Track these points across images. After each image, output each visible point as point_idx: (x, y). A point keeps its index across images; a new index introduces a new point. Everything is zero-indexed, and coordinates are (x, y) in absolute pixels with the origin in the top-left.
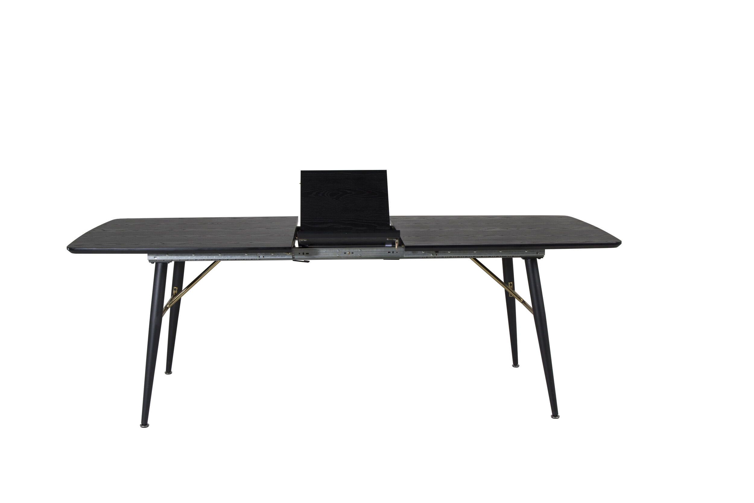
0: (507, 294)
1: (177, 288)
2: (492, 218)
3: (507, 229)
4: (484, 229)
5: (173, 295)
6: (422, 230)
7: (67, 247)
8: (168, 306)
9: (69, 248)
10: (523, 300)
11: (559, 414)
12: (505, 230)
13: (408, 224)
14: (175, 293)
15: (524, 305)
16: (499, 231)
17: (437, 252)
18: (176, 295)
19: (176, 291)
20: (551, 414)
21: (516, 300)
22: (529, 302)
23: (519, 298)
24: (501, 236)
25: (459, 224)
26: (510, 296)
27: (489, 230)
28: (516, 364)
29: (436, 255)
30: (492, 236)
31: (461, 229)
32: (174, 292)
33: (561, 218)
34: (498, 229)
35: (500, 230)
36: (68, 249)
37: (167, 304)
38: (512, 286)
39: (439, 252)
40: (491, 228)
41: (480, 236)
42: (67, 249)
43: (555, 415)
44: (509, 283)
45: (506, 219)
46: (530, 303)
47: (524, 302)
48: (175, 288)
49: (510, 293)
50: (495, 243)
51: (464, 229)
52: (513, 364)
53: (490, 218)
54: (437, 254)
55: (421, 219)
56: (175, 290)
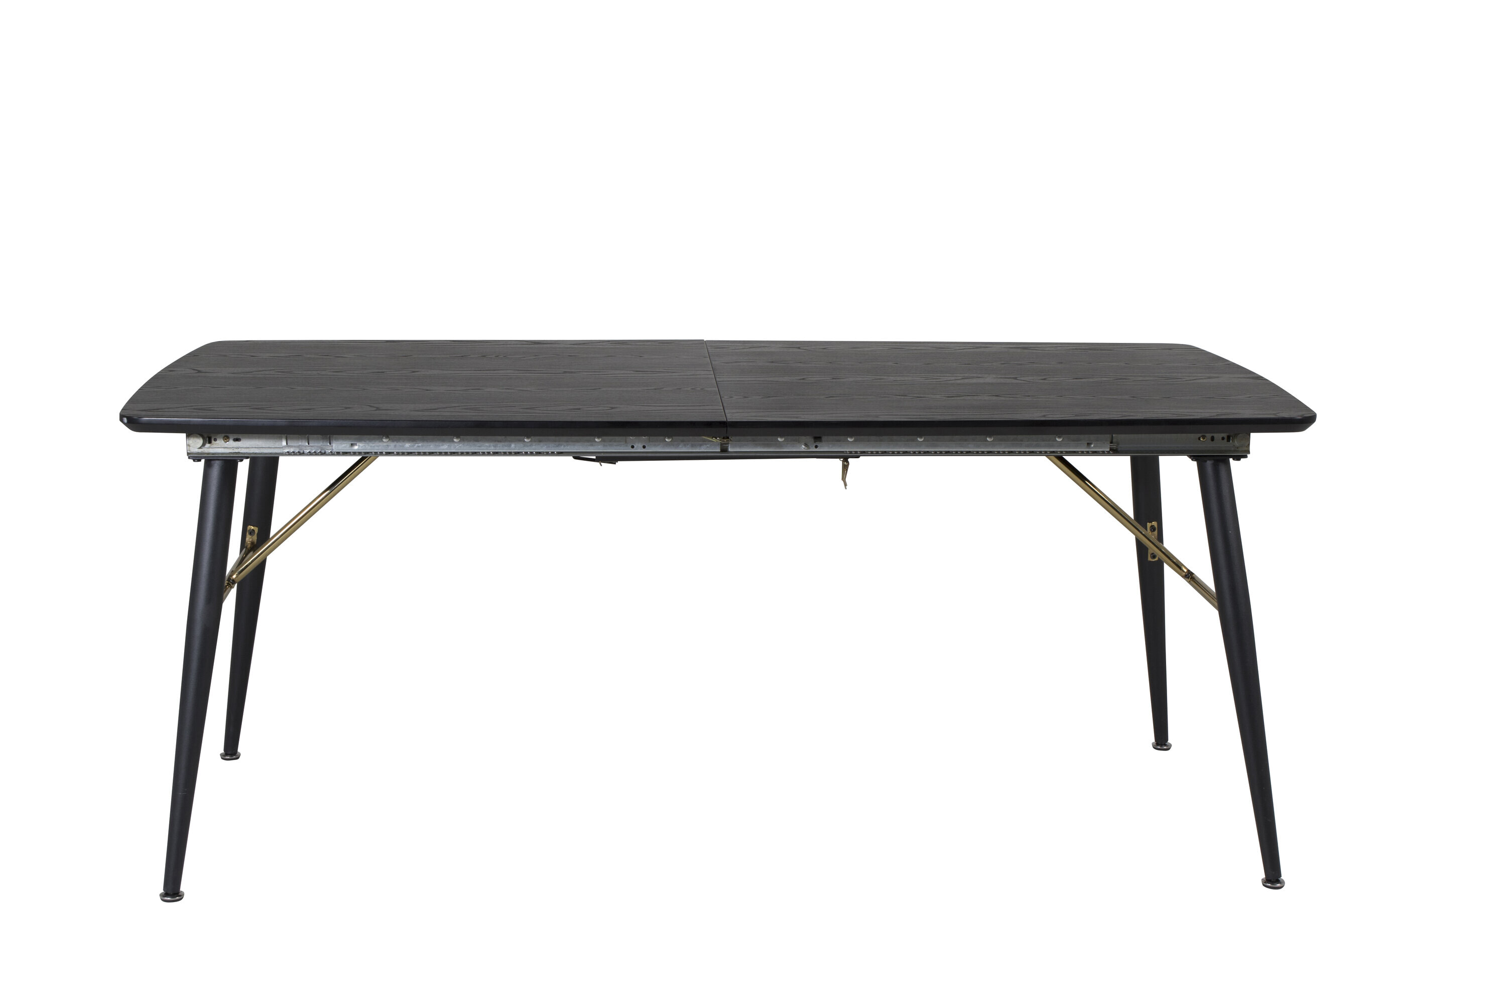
0: (1141, 550)
1: (256, 529)
2: (982, 350)
3: (1016, 378)
4: (953, 378)
5: (247, 549)
6: (786, 379)
7: (122, 417)
8: (234, 576)
9: (128, 418)
10: (1188, 571)
11: (1284, 876)
12: (1008, 381)
13: (751, 364)
14: (252, 543)
15: (1189, 582)
16: (992, 384)
17: (818, 439)
18: (254, 547)
19: (255, 538)
20: (1263, 876)
21: (1166, 567)
22: (1207, 577)
23: (1177, 566)
24: (995, 398)
25: (890, 363)
26: (1150, 559)
27: (966, 381)
28: (1161, 741)
29: (816, 447)
30: (969, 397)
31: (892, 378)
32: (249, 539)
33: (1170, 349)
34: (990, 379)
35: (999, 381)
36: (125, 420)
37: (232, 572)
38: (1156, 532)
39: (824, 438)
40: (972, 375)
41: (938, 396)
42: (121, 420)
43: (1273, 878)
44: (1149, 525)
45: (1019, 350)
46: (1209, 580)
47: (1190, 577)
48: (252, 527)
49: (1150, 552)
50: (972, 417)
51: (898, 379)
52: (1153, 740)
53: (978, 350)
54: (817, 444)
55: (791, 350)
56: (250, 534)
